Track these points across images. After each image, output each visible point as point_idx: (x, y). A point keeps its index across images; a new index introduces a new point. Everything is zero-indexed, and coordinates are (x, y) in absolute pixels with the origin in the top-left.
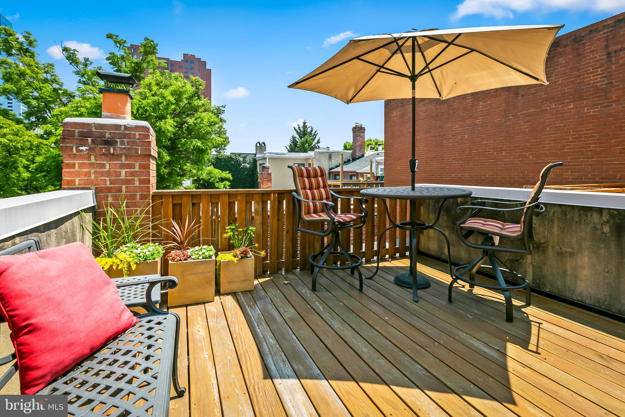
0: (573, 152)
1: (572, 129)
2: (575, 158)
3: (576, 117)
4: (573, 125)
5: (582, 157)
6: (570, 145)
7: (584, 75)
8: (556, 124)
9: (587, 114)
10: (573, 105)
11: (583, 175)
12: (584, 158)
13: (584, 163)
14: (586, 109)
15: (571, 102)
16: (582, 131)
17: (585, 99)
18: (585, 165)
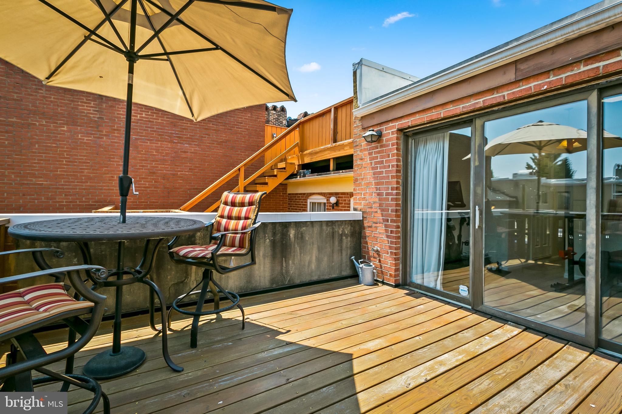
0: (67, 175)
1: (65, 151)
2: (68, 182)
3: (70, 141)
4: (67, 148)
5: (76, 181)
6: (64, 168)
7: (78, 102)
8: (47, 143)
9: (81, 141)
10: (67, 128)
11: (77, 199)
12: (78, 182)
13: (78, 187)
14: (80, 135)
15: (64, 124)
16: (77, 155)
17: (79, 126)
18: (79, 189)
